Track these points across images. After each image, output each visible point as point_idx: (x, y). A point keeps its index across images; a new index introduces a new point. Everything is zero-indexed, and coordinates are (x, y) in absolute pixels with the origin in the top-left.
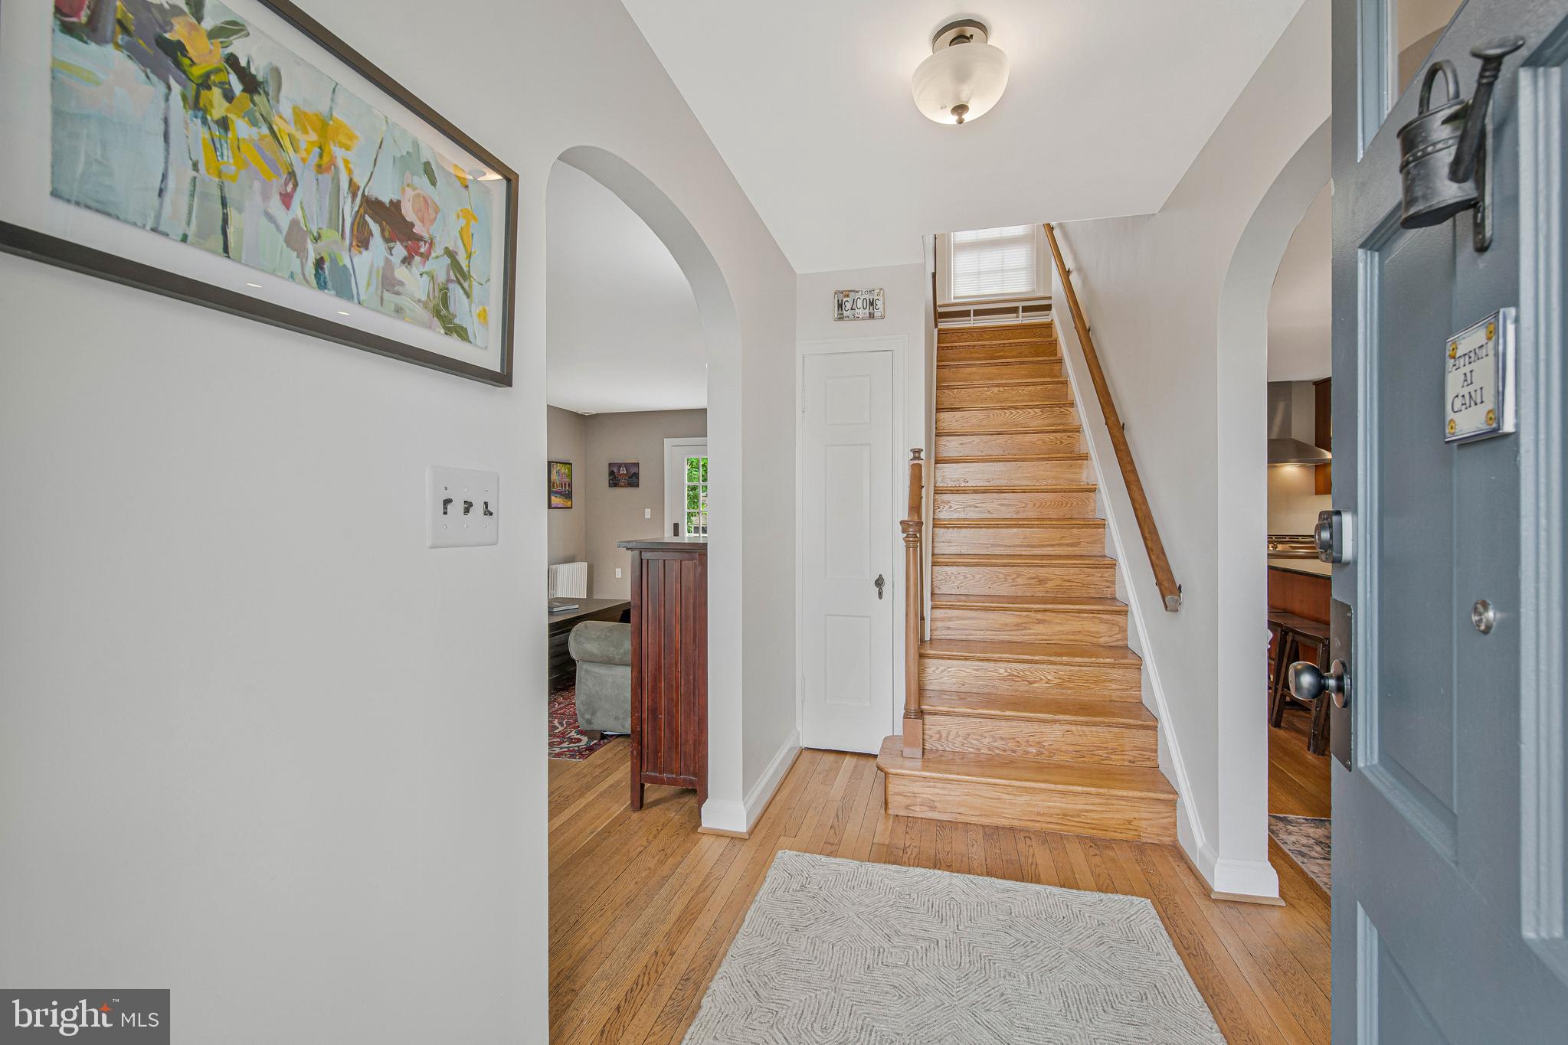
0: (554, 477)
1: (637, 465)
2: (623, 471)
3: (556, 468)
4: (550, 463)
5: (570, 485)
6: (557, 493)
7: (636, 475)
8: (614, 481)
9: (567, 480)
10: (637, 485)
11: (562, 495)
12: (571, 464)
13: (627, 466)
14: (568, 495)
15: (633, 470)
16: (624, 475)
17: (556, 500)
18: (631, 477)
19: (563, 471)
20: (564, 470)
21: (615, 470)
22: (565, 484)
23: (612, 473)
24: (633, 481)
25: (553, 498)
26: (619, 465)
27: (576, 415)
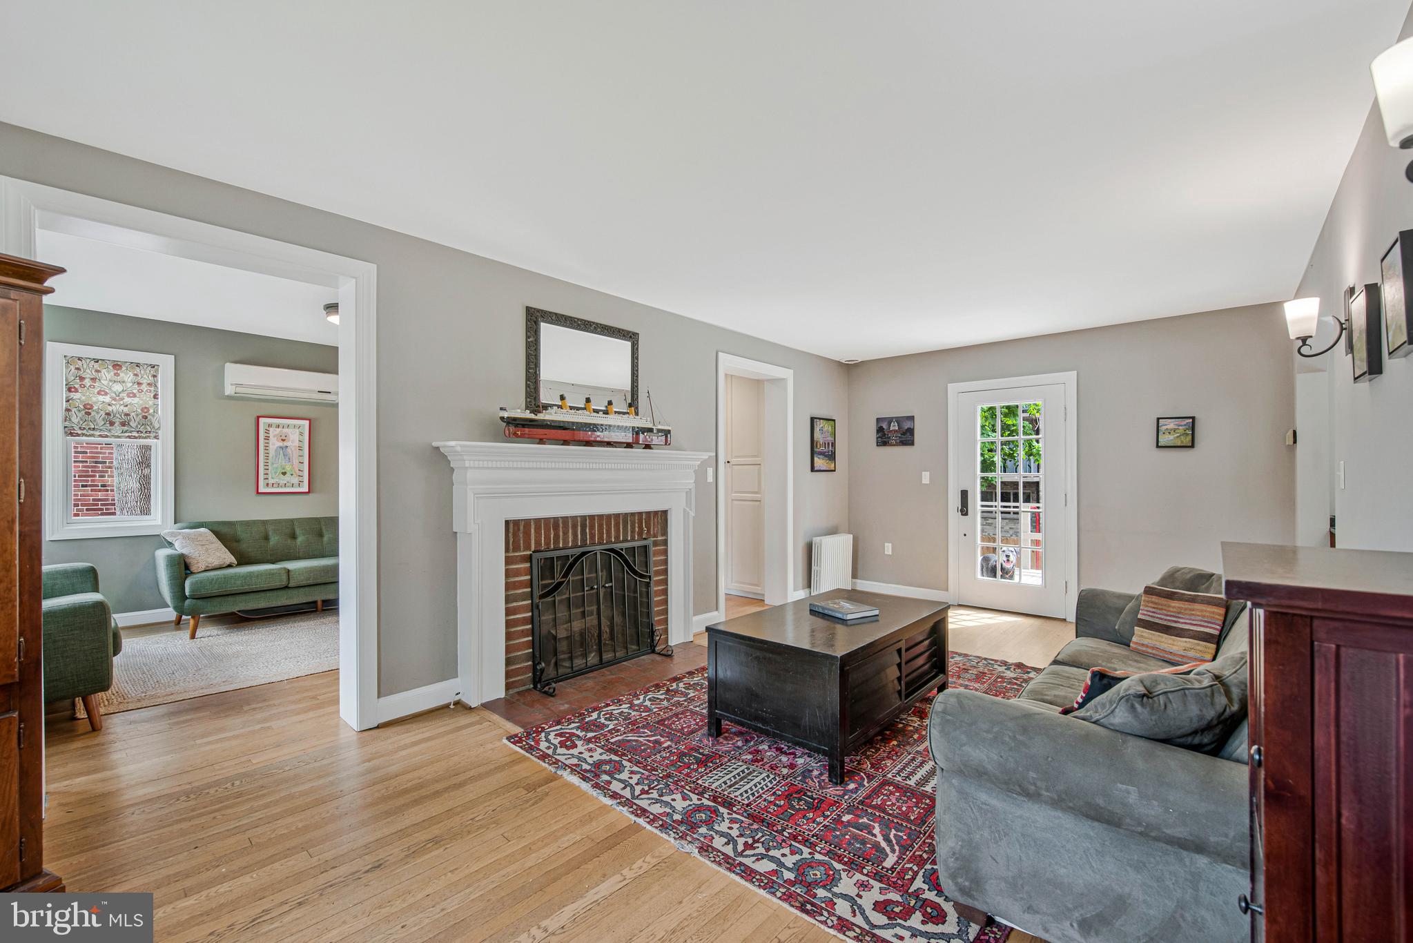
0: (817, 435)
1: (912, 418)
2: (894, 427)
3: (819, 425)
4: (812, 419)
5: (833, 445)
6: (821, 453)
7: (911, 431)
8: (883, 438)
9: (830, 439)
10: (912, 443)
11: (826, 456)
12: (834, 420)
13: (899, 420)
14: (831, 457)
15: (907, 425)
16: (895, 431)
17: (820, 462)
18: (904, 434)
19: (826, 429)
20: (827, 427)
21: (885, 426)
22: (828, 443)
23: (880, 430)
24: (906, 436)
25: (816, 459)
26: (890, 421)
27: (839, 364)
